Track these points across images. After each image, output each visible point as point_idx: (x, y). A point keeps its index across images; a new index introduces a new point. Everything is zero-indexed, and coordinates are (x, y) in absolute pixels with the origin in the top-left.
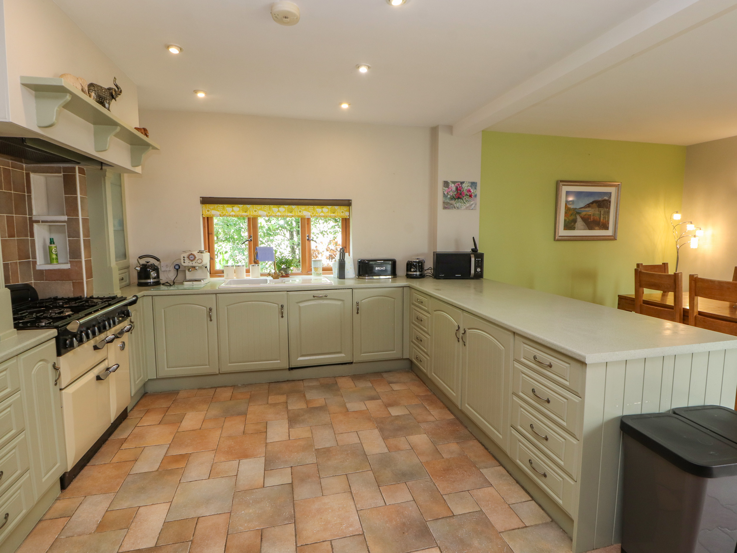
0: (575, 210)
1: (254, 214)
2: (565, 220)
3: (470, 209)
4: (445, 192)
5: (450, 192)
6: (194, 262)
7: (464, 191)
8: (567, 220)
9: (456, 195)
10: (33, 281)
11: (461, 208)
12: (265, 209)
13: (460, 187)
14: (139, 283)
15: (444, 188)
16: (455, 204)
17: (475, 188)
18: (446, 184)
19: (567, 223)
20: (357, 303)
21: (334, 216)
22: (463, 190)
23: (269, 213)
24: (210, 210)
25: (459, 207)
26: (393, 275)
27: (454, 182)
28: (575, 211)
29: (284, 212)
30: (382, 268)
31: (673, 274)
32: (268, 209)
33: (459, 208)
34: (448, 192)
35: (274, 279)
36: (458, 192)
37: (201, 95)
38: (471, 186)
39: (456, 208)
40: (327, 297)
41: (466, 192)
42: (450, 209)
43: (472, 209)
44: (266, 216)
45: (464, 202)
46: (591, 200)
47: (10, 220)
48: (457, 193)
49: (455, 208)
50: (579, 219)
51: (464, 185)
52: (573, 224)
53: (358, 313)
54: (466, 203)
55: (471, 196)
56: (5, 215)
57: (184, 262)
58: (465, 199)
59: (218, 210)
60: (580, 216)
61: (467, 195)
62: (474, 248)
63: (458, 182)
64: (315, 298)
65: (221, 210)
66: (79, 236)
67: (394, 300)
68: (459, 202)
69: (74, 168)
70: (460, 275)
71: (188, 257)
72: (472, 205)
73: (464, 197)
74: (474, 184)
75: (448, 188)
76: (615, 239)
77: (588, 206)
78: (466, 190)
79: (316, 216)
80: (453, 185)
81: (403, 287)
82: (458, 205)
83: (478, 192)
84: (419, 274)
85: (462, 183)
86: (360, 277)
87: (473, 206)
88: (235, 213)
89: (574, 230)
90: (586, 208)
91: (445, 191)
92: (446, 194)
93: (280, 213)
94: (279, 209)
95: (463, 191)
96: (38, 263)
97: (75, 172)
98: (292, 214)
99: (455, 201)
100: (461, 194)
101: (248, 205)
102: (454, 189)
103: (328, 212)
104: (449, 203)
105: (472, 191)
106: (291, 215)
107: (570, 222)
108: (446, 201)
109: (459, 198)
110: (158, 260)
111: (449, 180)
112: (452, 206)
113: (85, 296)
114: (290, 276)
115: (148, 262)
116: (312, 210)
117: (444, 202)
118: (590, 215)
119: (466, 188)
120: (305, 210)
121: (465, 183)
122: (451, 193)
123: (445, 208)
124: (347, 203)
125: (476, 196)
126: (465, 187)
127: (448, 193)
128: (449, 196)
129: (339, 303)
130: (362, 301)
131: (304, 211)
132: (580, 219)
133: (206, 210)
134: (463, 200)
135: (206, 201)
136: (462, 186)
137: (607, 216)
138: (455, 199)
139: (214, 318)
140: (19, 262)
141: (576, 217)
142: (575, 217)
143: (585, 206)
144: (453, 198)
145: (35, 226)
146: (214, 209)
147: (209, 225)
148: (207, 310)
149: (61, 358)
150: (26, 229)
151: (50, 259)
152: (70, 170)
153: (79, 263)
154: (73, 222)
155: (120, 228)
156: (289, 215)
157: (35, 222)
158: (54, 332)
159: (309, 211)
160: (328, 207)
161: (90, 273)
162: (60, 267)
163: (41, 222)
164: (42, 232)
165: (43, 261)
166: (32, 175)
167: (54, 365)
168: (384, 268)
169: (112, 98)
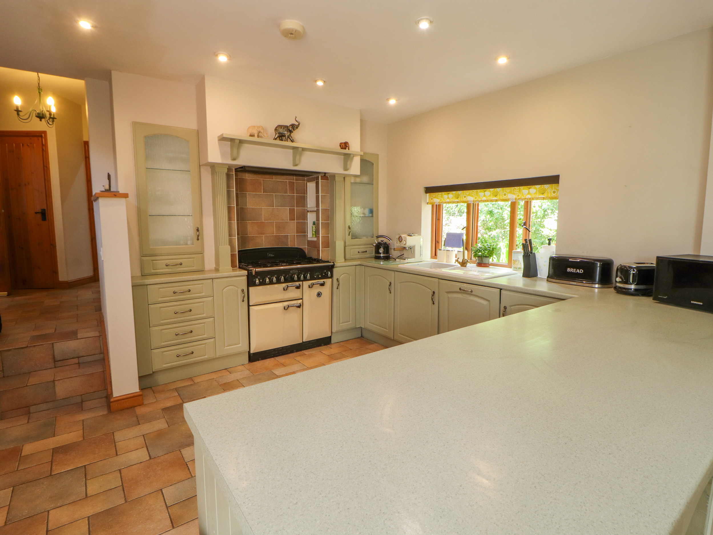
1: (464, 200)
6: (401, 243)
10: (306, 247)
20: (505, 308)
23: (477, 198)
24: (433, 198)
26: (601, 284)
29: (489, 196)
32: (475, 194)
35: (461, 266)
37: (392, 102)
40: (473, 293)
47: (292, 211)
56: (288, 208)
59: (438, 198)
64: (461, 291)
65: (440, 198)
66: (319, 221)
69: (319, 177)
70: (702, 304)
84: (634, 289)
86: (550, 279)
88: (450, 200)
94: (485, 193)
96: (308, 236)
97: (319, 180)
98: (496, 198)
101: (460, 191)
103: (535, 193)
106: (495, 200)
113: (320, 259)
114: (490, 266)
115: (382, 241)
116: (517, 191)
120: (510, 192)
124: (554, 180)
129: (485, 302)
131: (509, 194)
135: (430, 190)
139: (392, 291)
140: (296, 235)
145: (308, 213)
146: (435, 197)
147: (437, 210)
148: (389, 284)
149: (251, 289)
150: (303, 216)
151: (313, 234)
152: (317, 178)
153: (318, 237)
154: (317, 212)
155: (370, 215)
156: (493, 200)
157: (308, 211)
158: (245, 272)
159: (514, 194)
160: (536, 187)
161: (327, 244)
162: (315, 239)
163: (311, 211)
164: (311, 218)
165: (310, 235)
166: (308, 184)
167: (243, 291)
168: (581, 271)
169: (291, 132)
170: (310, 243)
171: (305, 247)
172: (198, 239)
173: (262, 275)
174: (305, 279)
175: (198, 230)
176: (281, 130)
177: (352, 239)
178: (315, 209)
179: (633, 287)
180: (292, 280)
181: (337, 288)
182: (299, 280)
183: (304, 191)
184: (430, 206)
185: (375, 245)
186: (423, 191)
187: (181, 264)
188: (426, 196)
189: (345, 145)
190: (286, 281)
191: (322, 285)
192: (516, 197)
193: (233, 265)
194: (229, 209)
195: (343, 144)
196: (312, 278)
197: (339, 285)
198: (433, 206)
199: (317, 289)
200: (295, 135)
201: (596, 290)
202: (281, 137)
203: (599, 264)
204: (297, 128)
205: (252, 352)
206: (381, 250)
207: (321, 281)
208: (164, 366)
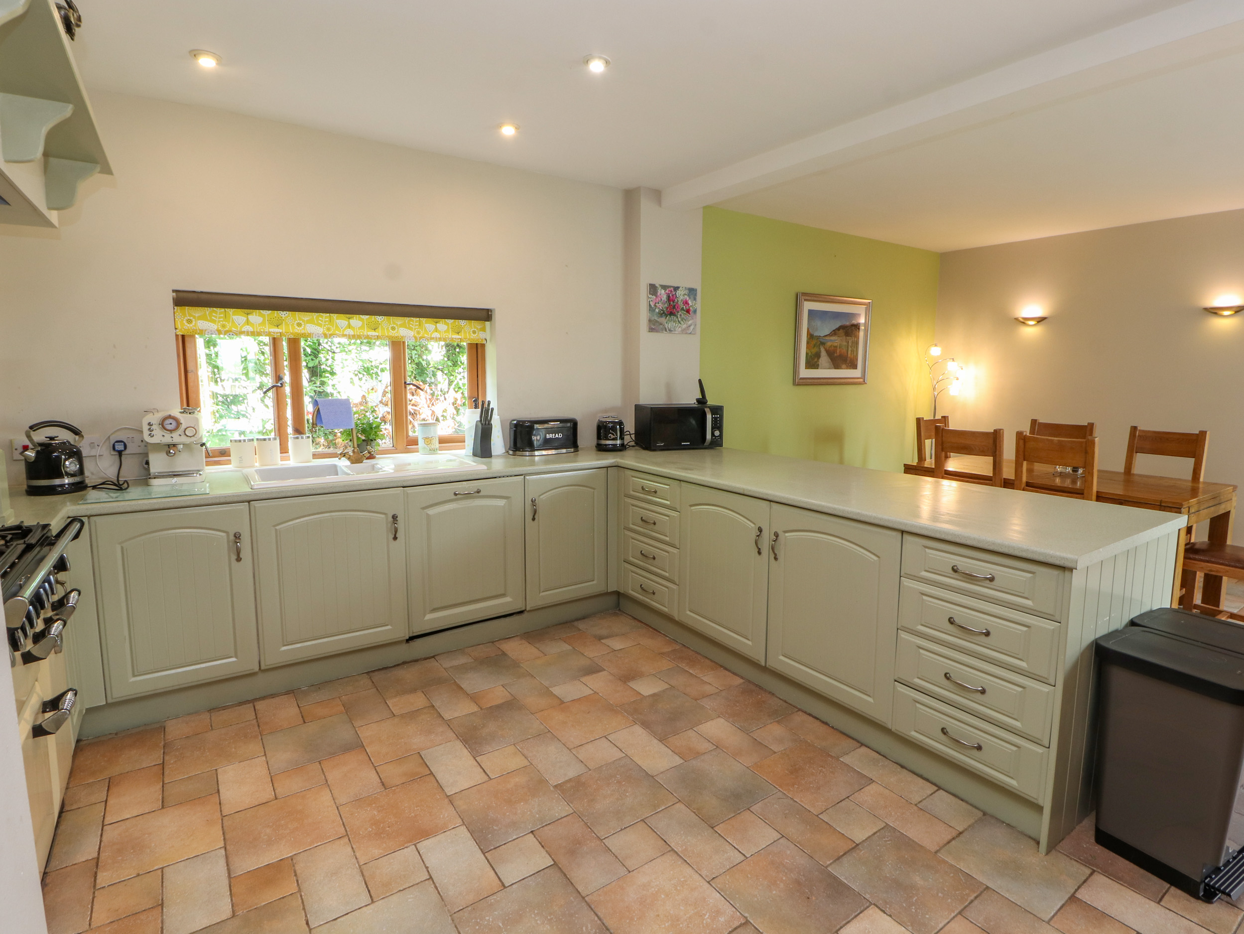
1: (297, 331)
2: (807, 354)
3: (686, 333)
4: (651, 303)
5: (658, 303)
6: (175, 435)
7: (679, 303)
8: (810, 354)
9: (667, 308)
11: (675, 330)
12: (319, 321)
13: (673, 295)
14: (29, 487)
15: (650, 296)
16: (667, 323)
17: (695, 299)
18: (653, 289)
19: (809, 358)
20: (533, 501)
21: (458, 339)
22: (678, 301)
23: (328, 329)
24: (194, 320)
25: (672, 329)
26: (574, 448)
27: (664, 287)
28: (819, 340)
29: (359, 328)
30: (557, 436)
31: (993, 431)
32: (325, 322)
33: (672, 331)
34: (656, 303)
36: (670, 304)
37: (207, 63)
38: (689, 295)
39: (667, 330)
40: (481, 494)
41: (681, 305)
42: (659, 332)
43: (690, 333)
44: (322, 335)
45: (678, 321)
46: (838, 324)
48: (669, 306)
50: (823, 353)
51: (679, 293)
52: (816, 360)
53: (534, 519)
54: (682, 322)
55: (688, 311)
57: (151, 436)
58: (681, 315)
59: (214, 321)
60: (824, 347)
61: (682, 309)
62: (701, 397)
63: (671, 287)
64: (458, 496)
65: (219, 321)
67: (593, 490)
68: (672, 320)
70: (689, 443)
71: (162, 424)
72: (690, 326)
73: (678, 312)
74: (692, 292)
75: (656, 296)
76: (864, 383)
77: (834, 333)
78: (682, 300)
79: (424, 337)
80: (663, 291)
81: (607, 467)
82: (670, 325)
83: (697, 304)
84: (619, 444)
85: (676, 289)
86: (518, 452)
87: (692, 327)
88: (253, 328)
89: (817, 369)
90: (832, 336)
91: (652, 301)
92: (652, 306)
93: (352, 331)
94: (351, 323)
95: (677, 303)
98: (376, 334)
99: (666, 318)
100: (674, 307)
101: (283, 311)
102: (665, 298)
103: (446, 331)
104: (657, 321)
105: (690, 302)
106: (374, 336)
107: (813, 356)
108: (653, 318)
109: (671, 314)
110: (76, 432)
111: (657, 283)
112: (661, 326)
114: (377, 456)
115: (52, 438)
116: (415, 325)
117: (650, 321)
118: (836, 347)
119: (682, 297)
120: (402, 325)
121: (681, 289)
122: (660, 305)
123: (651, 330)
124: (485, 315)
125: (695, 311)
126: (681, 295)
127: (655, 305)
128: (657, 310)
129: (501, 503)
130: (541, 497)
132: (825, 352)
133: (183, 320)
134: (678, 318)
135: (185, 299)
136: (676, 294)
137: (855, 349)
138: (666, 315)
139: (246, 553)
141: (820, 349)
143: (831, 333)
144: (662, 314)
156: (372, 336)
159: (411, 329)
160: (448, 322)
168: (560, 435)
186: (168, 298)
192: (414, 334)
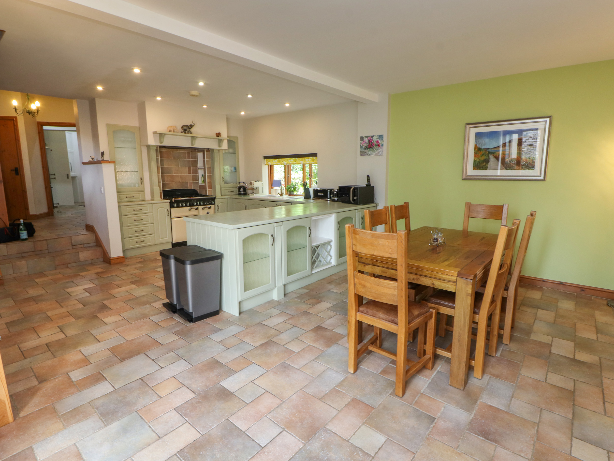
0: (487, 150)
2: (475, 161)
3: (378, 155)
4: (361, 144)
6: (252, 186)
7: (374, 143)
8: (478, 161)
9: (368, 145)
11: (372, 155)
13: (371, 140)
14: (239, 193)
15: (361, 142)
16: (368, 152)
17: (382, 140)
18: (362, 139)
19: (477, 163)
22: (373, 142)
26: (330, 199)
27: (367, 137)
30: (322, 194)
33: (370, 155)
35: (280, 196)
36: (369, 143)
37: (243, 113)
38: (379, 138)
41: (375, 143)
42: (365, 156)
43: (380, 155)
45: (374, 150)
47: (189, 169)
49: (368, 155)
50: (493, 160)
51: (374, 138)
52: (484, 164)
54: (376, 151)
55: (379, 146)
56: (187, 167)
58: (375, 148)
60: (493, 156)
61: (376, 145)
63: (370, 136)
66: (206, 174)
68: (370, 150)
72: (379, 152)
73: (374, 146)
74: (381, 137)
75: (363, 141)
78: (375, 141)
80: (366, 139)
82: (370, 153)
83: (385, 142)
84: (336, 200)
85: (372, 137)
86: (314, 198)
87: (381, 153)
89: (486, 170)
92: (362, 146)
95: (373, 143)
100: (372, 145)
102: (367, 141)
104: (363, 152)
105: (380, 142)
107: (481, 162)
108: (362, 151)
109: (370, 148)
111: (363, 136)
112: (366, 153)
113: (207, 194)
115: (242, 185)
116: (305, 160)
117: (360, 152)
119: (375, 140)
121: (375, 136)
122: (365, 145)
123: (361, 155)
125: (382, 145)
126: (375, 139)
127: (363, 145)
128: (364, 147)
134: (373, 149)
135: (266, 158)
138: (368, 149)
140: (192, 182)
141: (489, 157)
142: (487, 157)
144: (366, 148)
145: (199, 170)
146: (269, 161)
147: (271, 169)
148: (245, 206)
149: (172, 209)
150: (196, 171)
151: (202, 182)
152: (204, 151)
153: (205, 183)
154: (204, 169)
155: (235, 171)
157: (199, 169)
158: (169, 201)
160: (311, 158)
161: (211, 187)
162: (204, 184)
163: (200, 169)
164: (201, 172)
165: (200, 182)
166: (198, 153)
167: (168, 210)
169: (190, 129)
170: (200, 187)
171: (198, 189)
172: (142, 184)
173: (178, 202)
174: (200, 205)
175: (141, 179)
176: (185, 128)
177: (225, 184)
178: (203, 168)
179: (336, 198)
180: (193, 205)
181: (218, 210)
182: (197, 205)
183: (196, 158)
184: (267, 166)
185: (238, 187)
186: (262, 158)
187: (134, 197)
188: (264, 161)
189: (218, 135)
190: (190, 206)
191: (210, 208)
192: (305, 162)
193: (161, 198)
194: (158, 168)
195: (218, 134)
196: (204, 205)
197: (218, 208)
198: (269, 166)
199: (207, 210)
200: (192, 130)
201: (329, 201)
202: (185, 131)
203: (329, 191)
204: (193, 127)
205: (173, 242)
206: (242, 190)
207: (209, 206)
208: (131, 247)
